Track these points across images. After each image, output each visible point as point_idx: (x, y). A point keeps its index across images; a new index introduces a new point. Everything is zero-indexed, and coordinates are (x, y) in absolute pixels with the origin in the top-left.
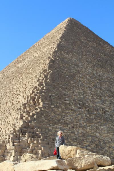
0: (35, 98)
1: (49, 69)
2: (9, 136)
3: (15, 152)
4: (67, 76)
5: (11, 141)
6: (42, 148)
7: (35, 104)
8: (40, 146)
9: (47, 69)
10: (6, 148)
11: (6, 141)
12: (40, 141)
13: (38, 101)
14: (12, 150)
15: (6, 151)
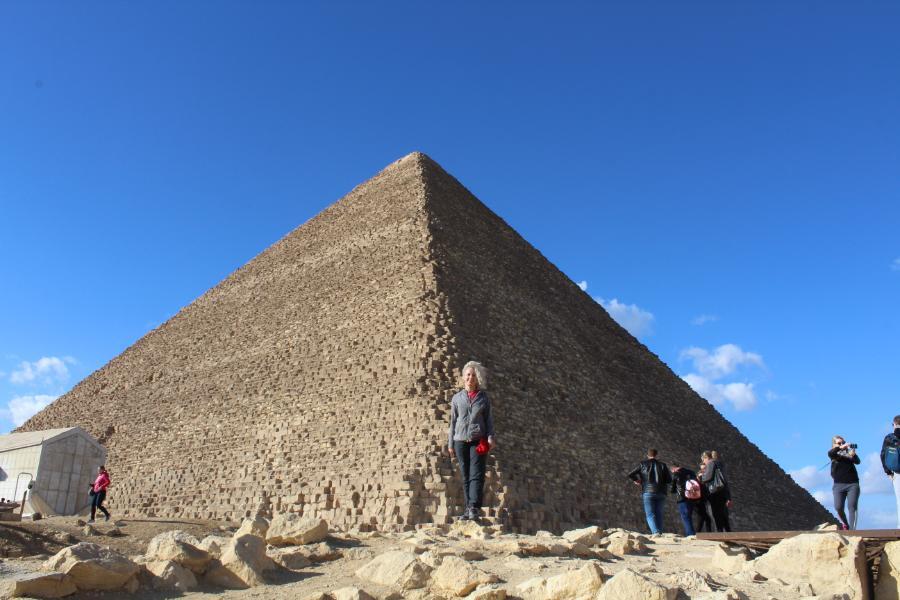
0: (443, 366)
1: (439, 291)
2: (428, 460)
3: (448, 496)
4: (476, 310)
5: (434, 471)
6: (505, 488)
7: (443, 378)
8: (499, 483)
9: (435, 290)
10: (424, 488)
11: (423, 471)
12: (499, 474)
13: (451, 374)
14: (440, 491)
15: (423, 492)
